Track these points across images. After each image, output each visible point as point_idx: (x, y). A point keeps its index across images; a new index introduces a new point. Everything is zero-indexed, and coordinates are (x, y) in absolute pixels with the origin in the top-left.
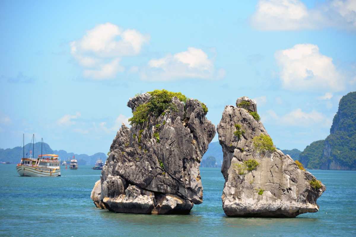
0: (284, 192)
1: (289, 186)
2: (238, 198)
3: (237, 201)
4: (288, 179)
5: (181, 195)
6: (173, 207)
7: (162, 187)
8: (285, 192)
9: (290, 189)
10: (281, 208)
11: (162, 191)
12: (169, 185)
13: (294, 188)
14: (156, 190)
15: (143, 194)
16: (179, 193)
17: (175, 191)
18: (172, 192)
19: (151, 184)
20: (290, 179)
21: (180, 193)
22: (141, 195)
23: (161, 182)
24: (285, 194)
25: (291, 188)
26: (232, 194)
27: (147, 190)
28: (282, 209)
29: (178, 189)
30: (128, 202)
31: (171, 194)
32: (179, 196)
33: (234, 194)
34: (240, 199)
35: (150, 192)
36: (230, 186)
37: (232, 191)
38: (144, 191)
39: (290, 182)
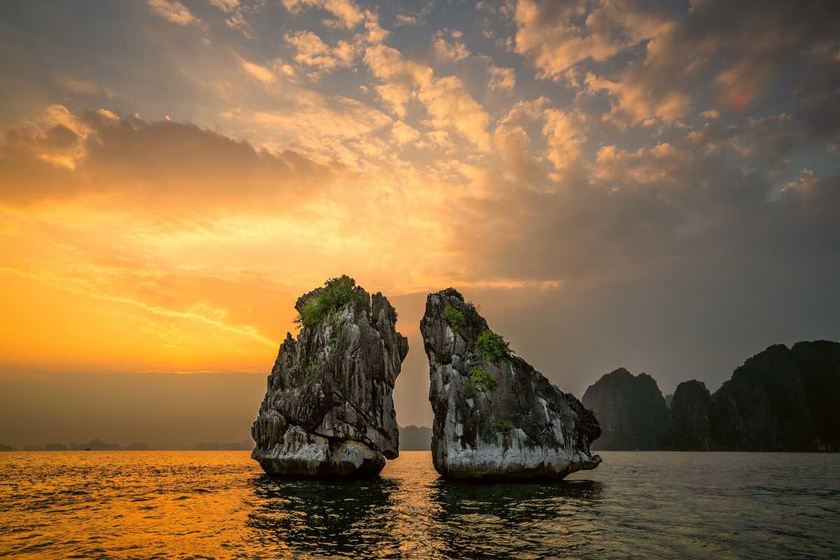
0: (542, 430)
1: (548, 420)
2: (470, 445)
3: (469, 450)
4: (545, 407)
5: (369, 442)
6: (357, 465)
7: (340, 428)
9: (551, 425)
10: (543, 462)
11: (341, 435)
12: (351, 425)
13: (557, 423)
14: (331, 433)
15: (310, 442)
16: (367, 438)
17: (360, 436)
18: (356, 436)
19: (324, 423)
20: (547, 406)
21: (369, 439)
22: (307, 444)
23: (339, 419)
24: (544, 434)
25: (553, 423)
26: (458, 438)
27: (317, 434)
28: (546, 464)
29: (365, 432)
30: (286, 457)
31: (354, 440)
32: (366, 444)
33: (462, 437)
34: (473, 447)
35: (322, 438)
36: (454, 420)
37: (459, 430)
38: (312, 437)
39: (548, 411)
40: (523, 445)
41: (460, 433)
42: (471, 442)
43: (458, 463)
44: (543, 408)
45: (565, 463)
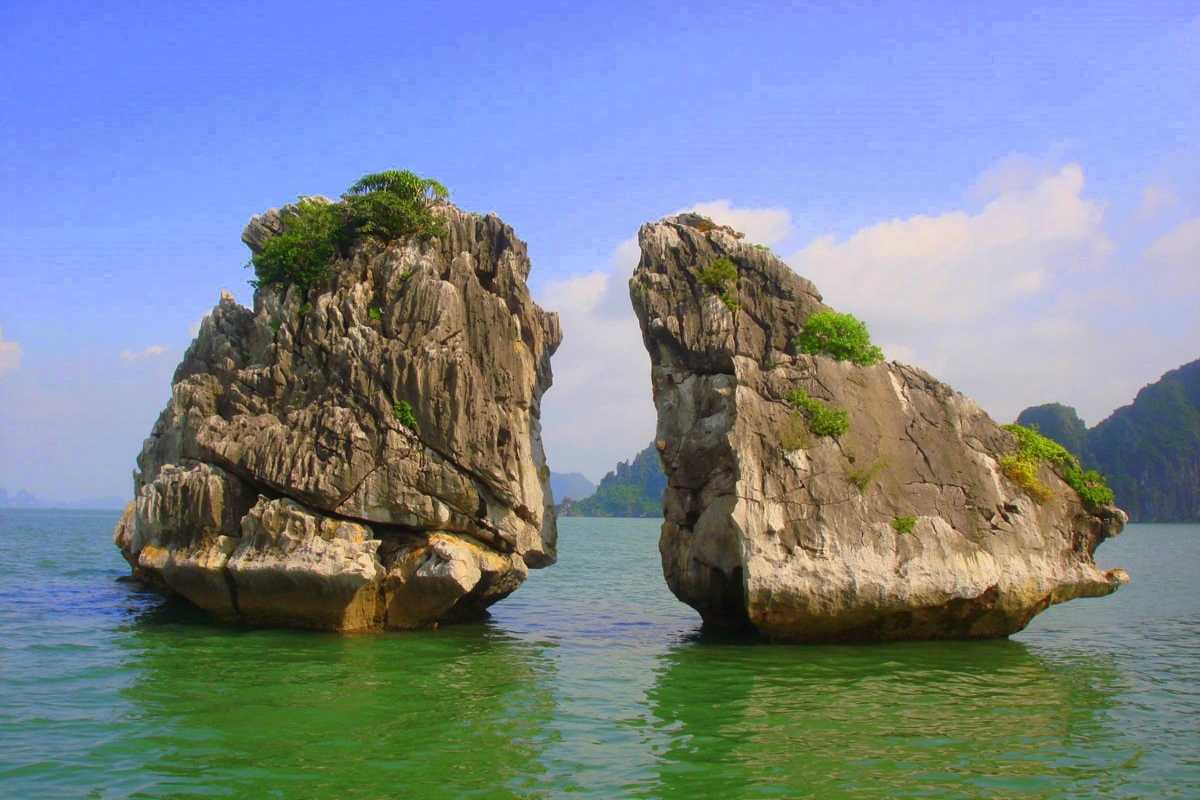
0: (989, 519)
1: (1003, 498)
2: (805, 548)
3: (804, 559)
4: (993, 472)
6: (467, 585)
7: (411, 507)
8: (993, 521)
9: (1012, 509)
10: (997, 585)
11: (413, 521)
12: (440, 498)
13: (1024, 504)
14: (383, 516)
15: (326, 534)
18: (453, 523)
20: (997, 471)
22: (318, 538)
24: (995, 527)
25: (1013, 503)
26: (773, 532)
27: (341, 518)
31: (447, 531)
33: (782, 532)
34: (813, 552)
35: (357, 526)
36: (758, 496)
37: (776, 518)
38: (328, 523)
39: (1001, 480)
40: (948, 551)
41: (778, 524)
42: (804, 543)
43: (775, 588)
44: (988, 473)
45: (1046, 586)
